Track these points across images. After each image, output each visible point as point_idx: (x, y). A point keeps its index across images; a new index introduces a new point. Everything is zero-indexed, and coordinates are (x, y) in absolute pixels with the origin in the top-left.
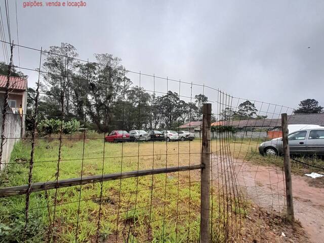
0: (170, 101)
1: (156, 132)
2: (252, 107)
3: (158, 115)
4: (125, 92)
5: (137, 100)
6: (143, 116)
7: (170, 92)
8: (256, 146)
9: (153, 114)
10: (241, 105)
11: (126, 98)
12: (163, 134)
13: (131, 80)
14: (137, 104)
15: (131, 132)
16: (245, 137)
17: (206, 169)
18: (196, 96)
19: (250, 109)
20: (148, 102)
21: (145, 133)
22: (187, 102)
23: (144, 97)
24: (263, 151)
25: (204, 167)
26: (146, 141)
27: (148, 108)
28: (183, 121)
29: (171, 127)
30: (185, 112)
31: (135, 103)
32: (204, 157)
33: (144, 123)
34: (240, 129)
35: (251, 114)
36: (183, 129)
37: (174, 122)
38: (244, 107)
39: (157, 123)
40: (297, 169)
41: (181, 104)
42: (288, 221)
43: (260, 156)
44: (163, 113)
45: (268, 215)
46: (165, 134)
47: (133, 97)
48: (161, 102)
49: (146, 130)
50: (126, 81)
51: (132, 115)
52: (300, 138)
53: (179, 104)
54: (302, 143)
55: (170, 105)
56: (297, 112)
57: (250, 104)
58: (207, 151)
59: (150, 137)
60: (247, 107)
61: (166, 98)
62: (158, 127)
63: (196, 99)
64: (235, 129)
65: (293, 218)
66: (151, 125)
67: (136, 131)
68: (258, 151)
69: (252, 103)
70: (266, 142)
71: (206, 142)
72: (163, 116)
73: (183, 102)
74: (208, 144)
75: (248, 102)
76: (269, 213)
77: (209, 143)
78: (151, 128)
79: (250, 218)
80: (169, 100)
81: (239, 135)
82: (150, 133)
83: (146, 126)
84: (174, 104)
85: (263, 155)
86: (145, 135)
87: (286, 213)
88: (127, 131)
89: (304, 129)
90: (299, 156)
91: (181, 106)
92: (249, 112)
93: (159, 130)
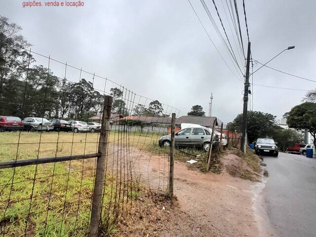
0: (82, 90)
1: (62, 121)
2: (160, 107)
3: (68, 103)
4: (24, 69)
5: (40, 82)
6: (46, 101)
7: (83, 80)
8: (156, 139)
9: (60, 101)
10: (152, 103)
11: (23, 77)
12: (70, 125)
13: (33, 57)
14: (40, 87)
15: (27, 119)
16: (151, 131)
17: (102, 157)
18: (112, 89)
19: (158, 108)
20: (56, 87)
21: (47, 121)
22: (102, 93)
23: (51, 81)
24: (162, 143)
25: (100, 156)
26: (47, 131)
27: (55, 94)
28: (96, 113)
29: (81, 117)
30: (99, 103)
31: (36, 85)
32: (101, 146)
33: (48, 110)
34: (148, 125)
35: (159, 112)
36: (94, 121)
37: (85, 112)
38: (153, 105)
39: (64, 112)
40: (182, 158)
41: (95, 94)
42: (169, 197)
43: (158, 148)
44: (73, 102)
45: (156, 194)
46: (73, 125)
47: (35, 78)
48: (73, 89)
49: (50, 118)
50: (26, 56)
51: (31, 99)
52: (187, 134)
53: (93, 95)
54: (187, 138)
55: (83, 94)
56: (189, 114)
57: (159, 103)
58: (104, 140)
59: (53, 127)
60: (156, 106)
61: (78, 85)
62: (65, 116)
63: (112, 92)
64: (144, 124)
65: (172, 194)
66: (57, 113)
67: (34, 118)
68: (158, 143)
69: (160, 102)
70: (164, 136)
71: (104, 132)
72: (73, 105)
73: (98, 93)
74: (105, 134)
75: (157, 101)
76: (156, 193)
77: (107, 133)
78: (56, 117)
79: (141, 199)
80: (82, 88)
81: (145, 129)
82: (54, 122)
83: (50, 114)
84: (87, 94)
85: (161, 147)
86: (47, 124)
87: (168, 191)
88: (21, 118)
89: (190, 127)
90: (184, 148)
91: (95, 97)
92: (157, 111)
93: (66, 119)
